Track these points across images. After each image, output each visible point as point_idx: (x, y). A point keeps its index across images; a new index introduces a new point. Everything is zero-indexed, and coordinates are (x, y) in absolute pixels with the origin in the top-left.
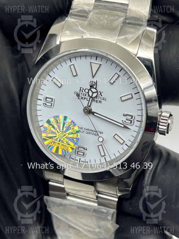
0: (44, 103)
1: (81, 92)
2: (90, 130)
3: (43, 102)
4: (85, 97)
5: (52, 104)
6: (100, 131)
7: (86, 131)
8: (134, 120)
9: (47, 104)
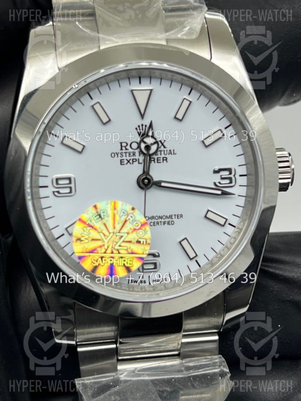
0: (54, 192)
1: (124, 151)
2: (157, 218)
3: (51, 189)
4: (134, 157)
5: (71, 188)
6: (177, 214)
7: (150, 221)
8: (234, 176)
9: (62, 191)
